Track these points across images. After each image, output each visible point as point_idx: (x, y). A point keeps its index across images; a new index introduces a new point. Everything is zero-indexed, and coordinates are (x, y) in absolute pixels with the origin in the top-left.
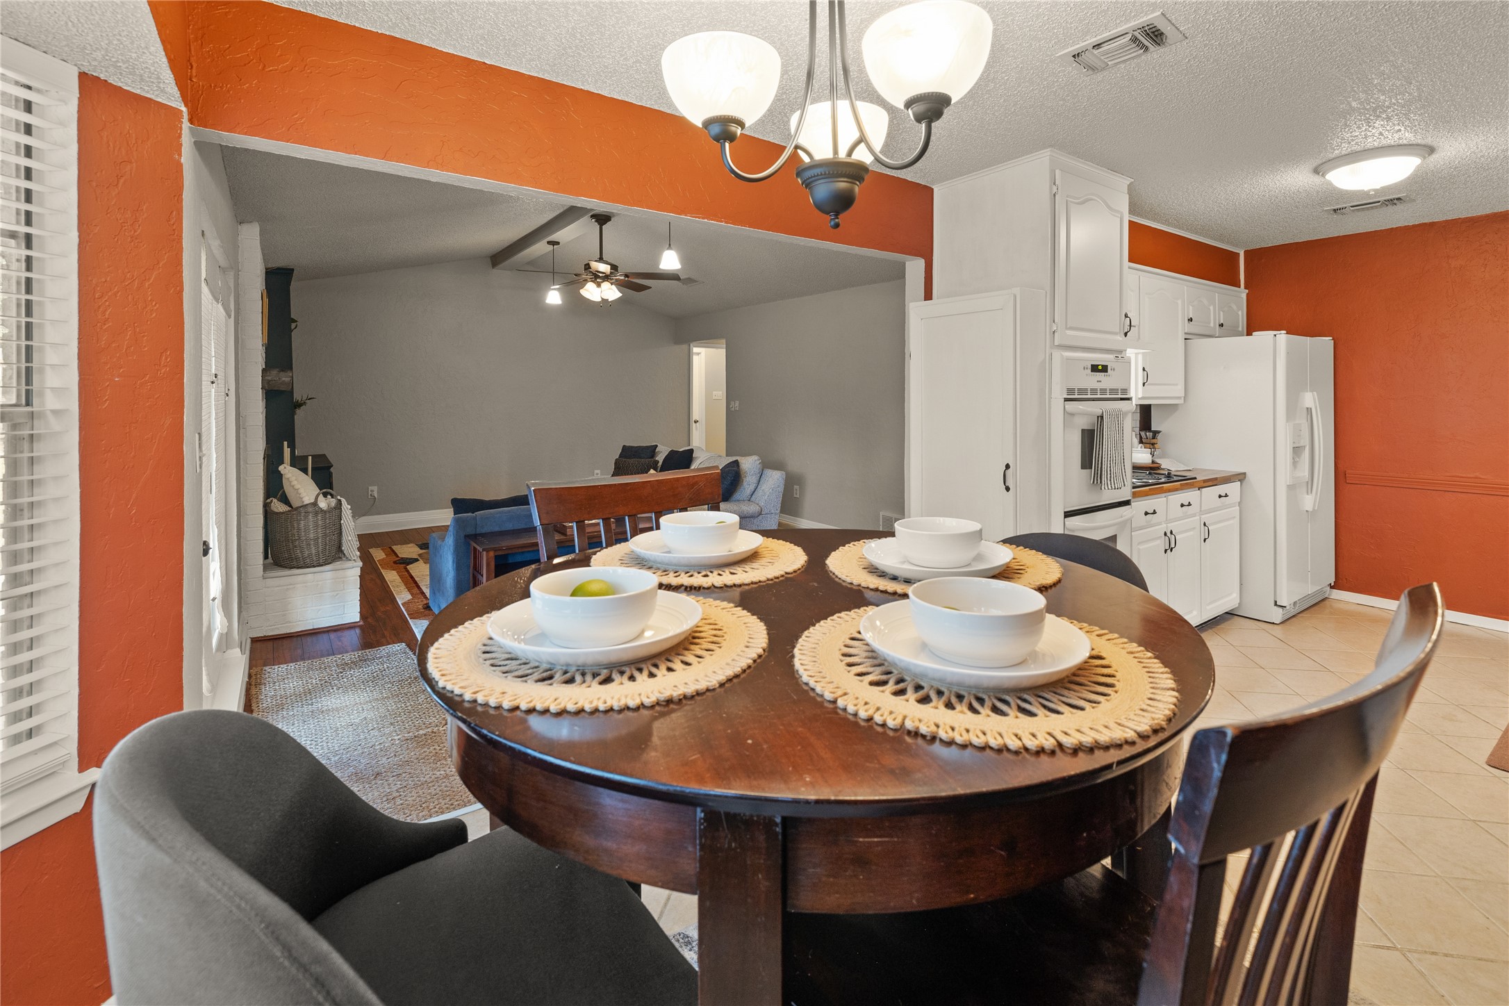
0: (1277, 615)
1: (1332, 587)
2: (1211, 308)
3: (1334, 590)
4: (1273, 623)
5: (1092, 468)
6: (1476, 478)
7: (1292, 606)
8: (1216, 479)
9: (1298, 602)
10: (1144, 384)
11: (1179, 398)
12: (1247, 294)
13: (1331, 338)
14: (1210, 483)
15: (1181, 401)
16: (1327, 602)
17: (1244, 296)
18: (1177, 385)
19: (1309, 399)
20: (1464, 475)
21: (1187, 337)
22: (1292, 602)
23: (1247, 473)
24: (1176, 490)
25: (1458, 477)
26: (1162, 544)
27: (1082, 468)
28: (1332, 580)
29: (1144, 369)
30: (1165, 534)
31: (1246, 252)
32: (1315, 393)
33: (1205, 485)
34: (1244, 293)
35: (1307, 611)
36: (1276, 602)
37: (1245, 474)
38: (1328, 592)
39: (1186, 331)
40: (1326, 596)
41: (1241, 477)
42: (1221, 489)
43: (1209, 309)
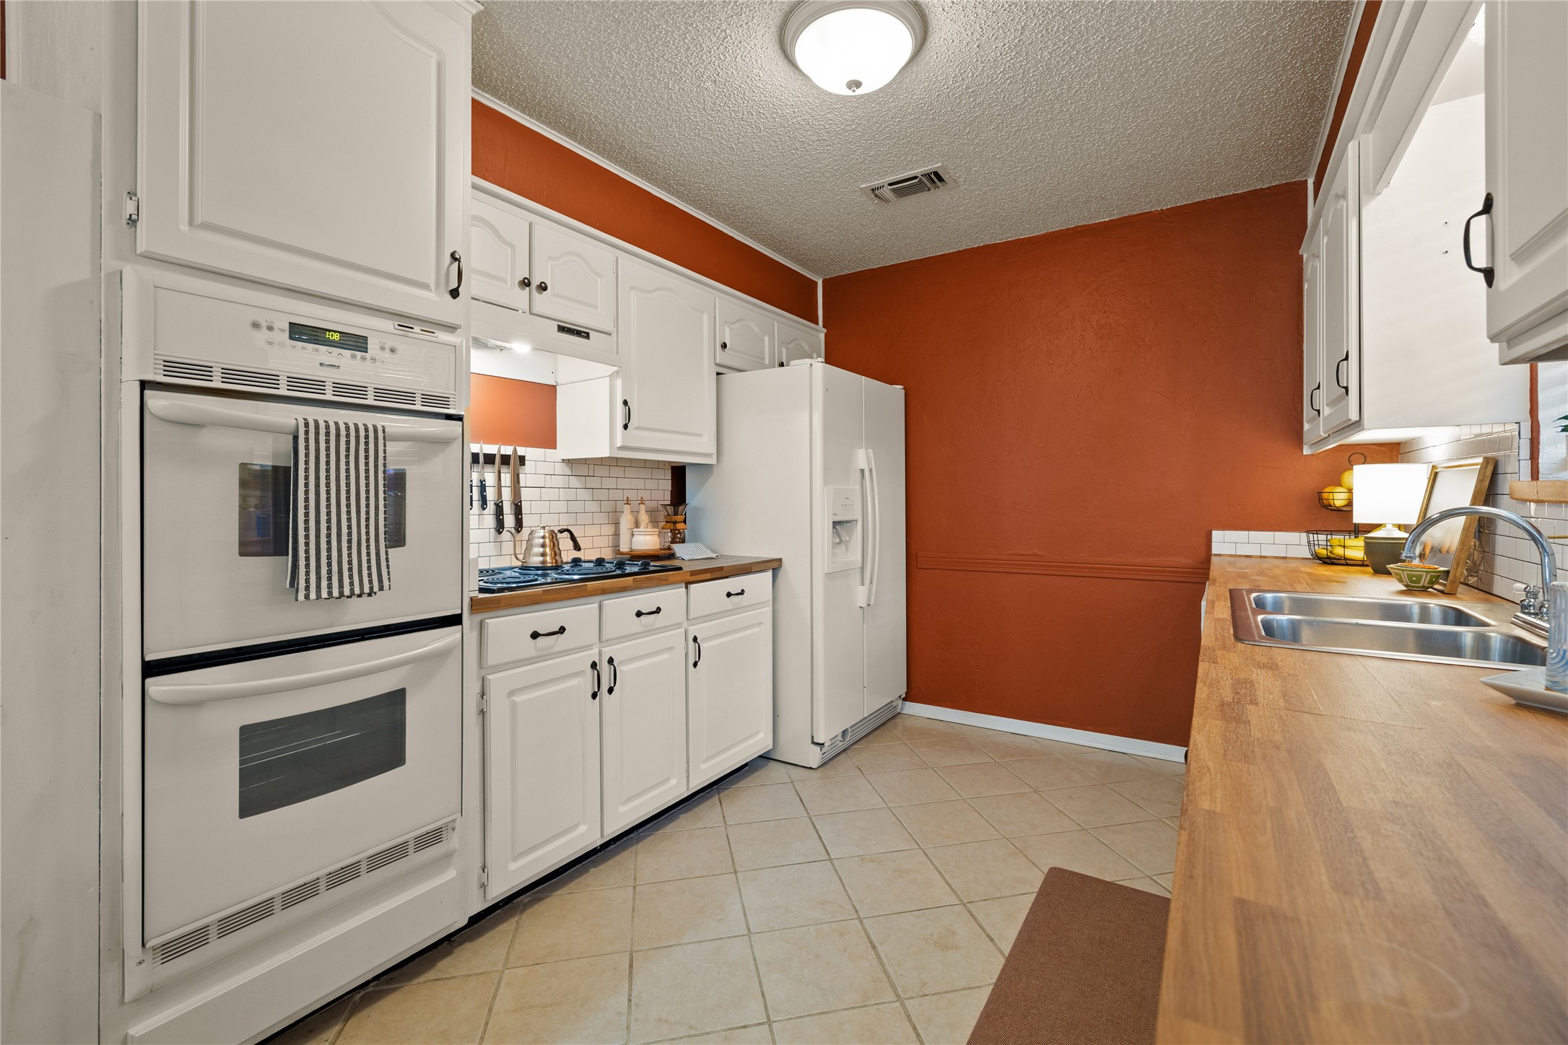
0: (814, 757)
1: (904, 699)
2: (766, 339)
3: (907, 703)
4: (811, 768)
5: (288, 555)
6: (1035, 555)
7: (840, 738)
8: (721, 569)
9: (850, 731)
10: (626, 427)
11: (708, 455)
12: (826, 335)
13: (902, 387)
14: (708, 576)
15: (713, 461)
16: (898, 720)
17: (822, 336)
18: (701, 435)
19: (862, 458)
20: (1024, 553)
21: (721, 370)
22: (839, 731)
23: (783, 560)
24: (624, 589)
25: (1020, 555)
26: (586, 682)
27: (242, 554)
28: (903, 690)
29: (625, 403)
30: (594, 665)
31: (824, 281)
32: (870, 451)
33: (694, 578)
34: (822, 332)
35: (866, 739)
36: (813, 737)
37: (780, 560)
38: (900, 706)
39: (718, 361)
40: (899, 710)
41: (774, 566)
42: (733, 584)
43: (763, 340)
